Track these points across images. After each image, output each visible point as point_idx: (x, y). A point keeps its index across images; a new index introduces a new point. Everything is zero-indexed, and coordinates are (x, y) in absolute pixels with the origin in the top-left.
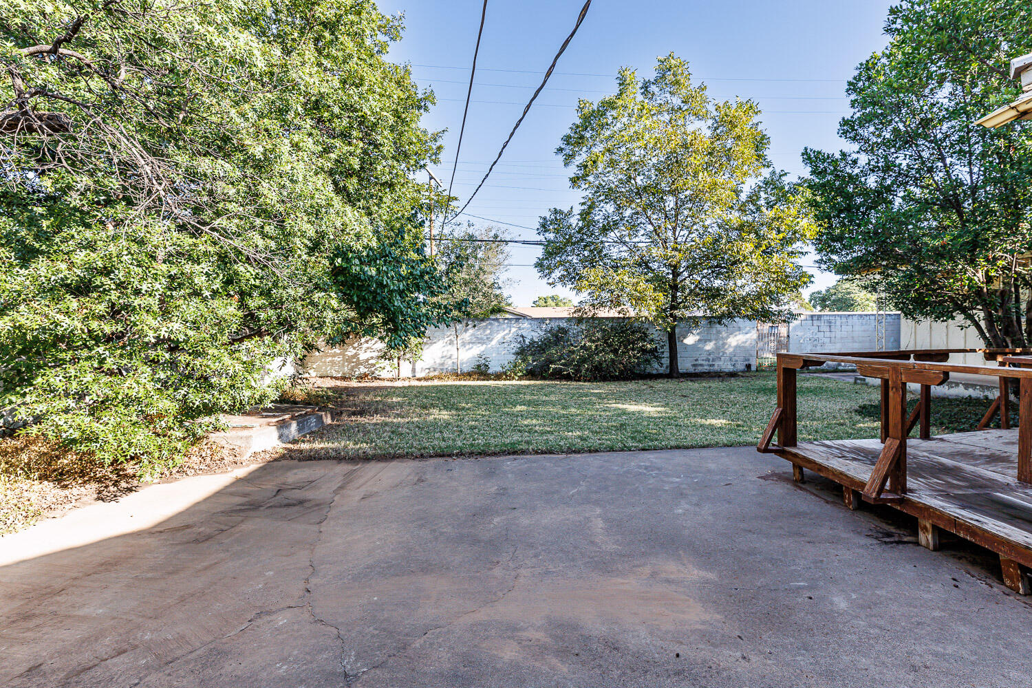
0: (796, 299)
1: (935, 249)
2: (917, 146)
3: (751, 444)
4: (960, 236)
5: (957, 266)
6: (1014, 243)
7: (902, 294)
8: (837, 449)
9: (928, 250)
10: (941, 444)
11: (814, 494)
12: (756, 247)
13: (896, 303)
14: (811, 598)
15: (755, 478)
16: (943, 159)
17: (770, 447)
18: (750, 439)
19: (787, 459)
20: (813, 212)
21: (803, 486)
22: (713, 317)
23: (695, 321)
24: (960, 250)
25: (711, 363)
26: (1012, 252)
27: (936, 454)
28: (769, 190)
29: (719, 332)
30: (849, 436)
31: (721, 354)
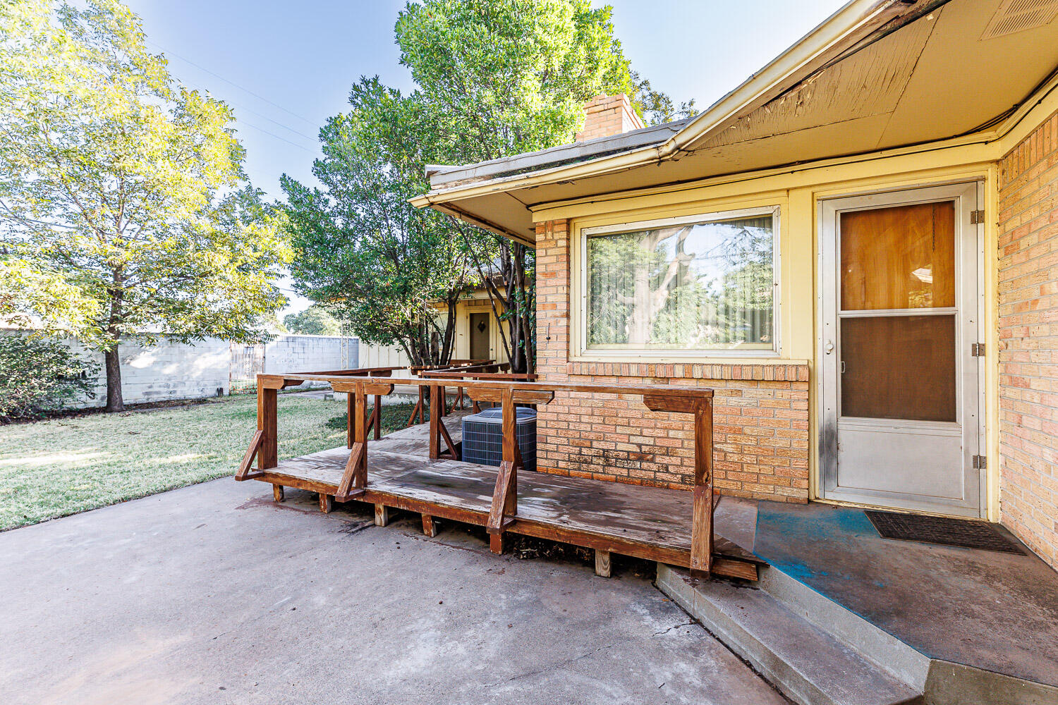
0: (271, 321)
1: (382, 288)
2: (371, 203)
3: (227, 475)
4: (397, 281)
5: (395, 303)
6: (425, 291)
7: (360, 322)
8: (314, 461)
9: (378, 289)
10: (388, 442)
11: (294, 509)
12: (231, 262)
13: (356, 329)
14: (294, 609)
15: (233, 510)
16: (387, 220)
17: (250, 472)
18: (224, 470)
19: (267, 481)
20: (290, 237)
21: (284, 504)
22: (175, 335)
23: (151, 339)
24: (397, 292)
25: (171, 389)
26: (424, 297)
27: (384, 450)
28: (245, 204)
29: (183, 353)
30: (322, 448)
31: (186, 378)
